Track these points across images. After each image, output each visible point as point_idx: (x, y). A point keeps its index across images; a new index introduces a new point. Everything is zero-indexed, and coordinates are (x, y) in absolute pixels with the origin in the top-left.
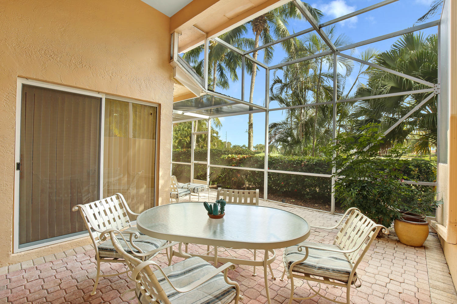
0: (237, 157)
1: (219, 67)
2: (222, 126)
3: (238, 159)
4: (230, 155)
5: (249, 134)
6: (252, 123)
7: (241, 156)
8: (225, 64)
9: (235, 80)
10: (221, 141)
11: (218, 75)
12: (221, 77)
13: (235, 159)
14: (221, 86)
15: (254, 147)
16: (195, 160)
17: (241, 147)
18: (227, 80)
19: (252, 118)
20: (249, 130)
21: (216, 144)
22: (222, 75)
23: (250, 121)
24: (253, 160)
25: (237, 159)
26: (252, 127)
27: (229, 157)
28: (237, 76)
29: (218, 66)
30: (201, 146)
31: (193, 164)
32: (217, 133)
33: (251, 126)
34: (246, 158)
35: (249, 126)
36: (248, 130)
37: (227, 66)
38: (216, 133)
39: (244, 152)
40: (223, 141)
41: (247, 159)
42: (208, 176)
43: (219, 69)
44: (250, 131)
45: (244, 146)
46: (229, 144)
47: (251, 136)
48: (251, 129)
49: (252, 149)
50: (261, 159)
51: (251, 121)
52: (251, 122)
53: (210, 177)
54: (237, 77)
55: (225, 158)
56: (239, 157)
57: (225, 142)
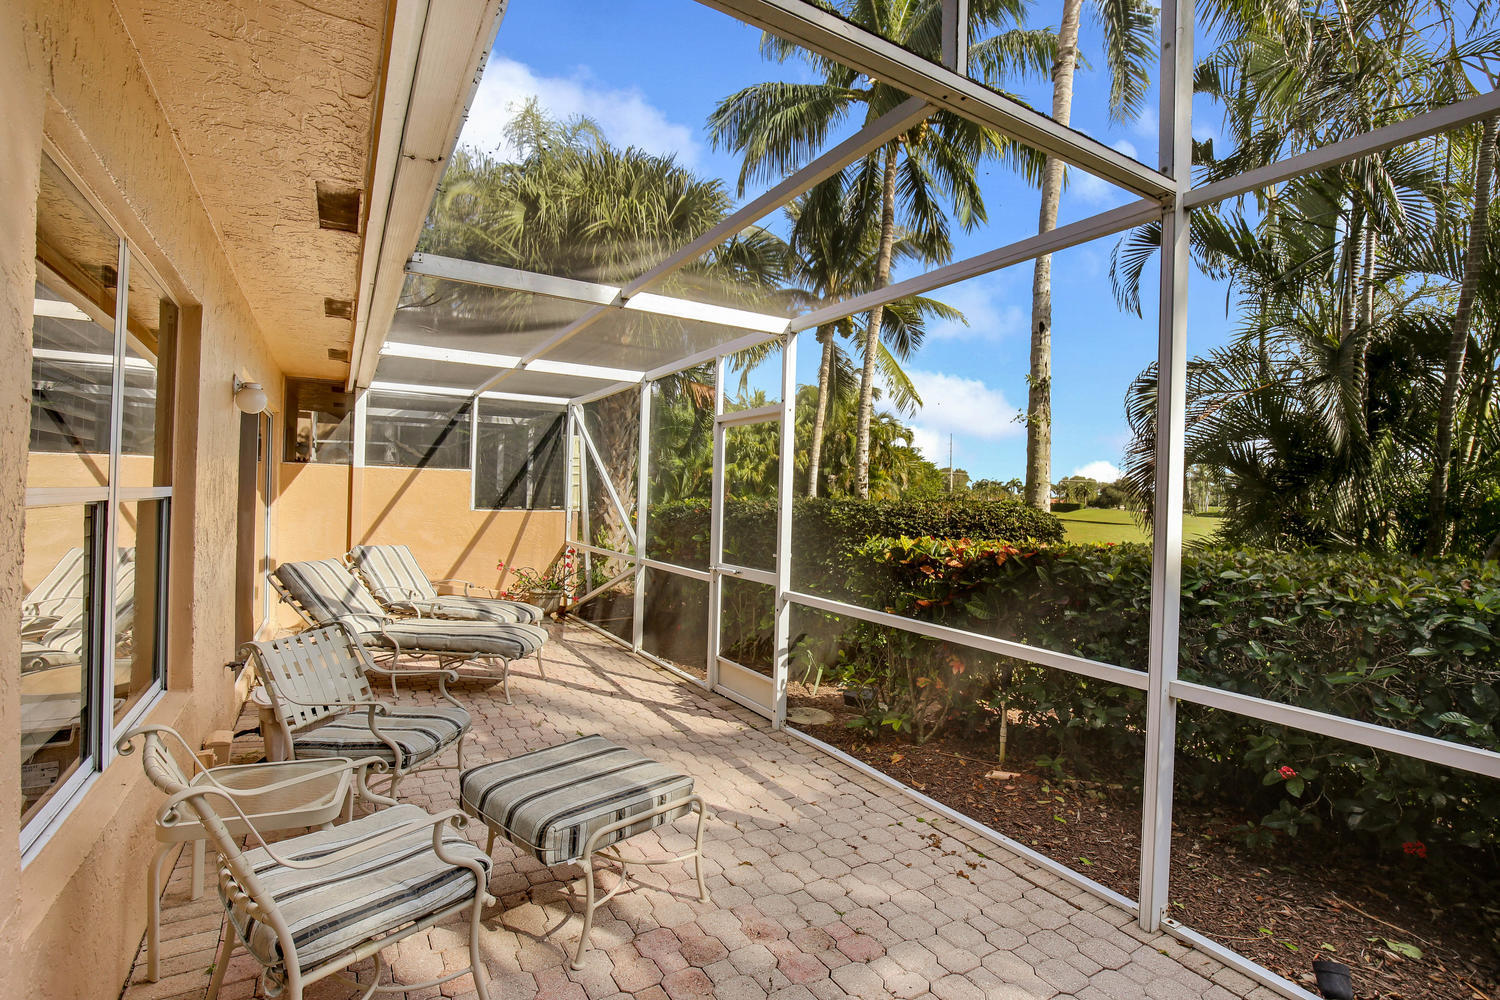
0: (949, 554)
1: (907, 176)
2: (921, 404)
3: (954, 563)
4: (906, 543)
5: (1033, 429)
6: (1044, 380)
7: (972, 548)
8: (933, 161)
9: (974, 225)
10: (929, 466)
11: (908, 204)
12: (916, 214)
13: (934, 564)
14: (919, 252)
15: (1055, 488)
16: (727, 559)
17: (1005, 489)
18: (942, 225)
19: (1046, 357)
20: (1032, 409)
21: (904, 476)
22: (922, 205)
23: (1038, 372)
24: (1053, 578)
25: (947, 566)
26: (1047, 400)
27: (898, 552)
28: (981, 206)
29: (906, 169)
30: (848, 484)
31: (720, 578)
32: (909, 437)
33: (1043, 391)
34: (1002, 559)
35: (1033, 391)
36: (1025, 414)
37: (939, 165)
38: (902, 436)
39: (1000, 519)
40: (938, 467)
41: (1009, 571)
42: (782, 652)
43: (906, 183)
44: (1035, 417)
45: (1014, 483)
46: (962, 475)
47: (1041, 438)
48: (1041, 407)
49: (1046, 499)
50: (1110, 577)
51: (1041, 367)
52: (1042, 376)
53: (790, 661)
54: (983, 211)
55: (881, 554)
56: (961, 552)
57: (948, 470)
